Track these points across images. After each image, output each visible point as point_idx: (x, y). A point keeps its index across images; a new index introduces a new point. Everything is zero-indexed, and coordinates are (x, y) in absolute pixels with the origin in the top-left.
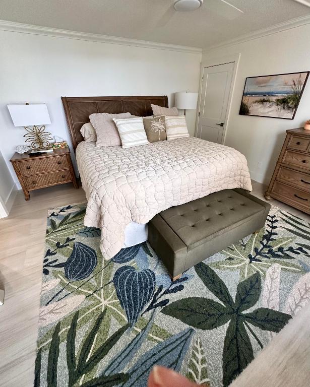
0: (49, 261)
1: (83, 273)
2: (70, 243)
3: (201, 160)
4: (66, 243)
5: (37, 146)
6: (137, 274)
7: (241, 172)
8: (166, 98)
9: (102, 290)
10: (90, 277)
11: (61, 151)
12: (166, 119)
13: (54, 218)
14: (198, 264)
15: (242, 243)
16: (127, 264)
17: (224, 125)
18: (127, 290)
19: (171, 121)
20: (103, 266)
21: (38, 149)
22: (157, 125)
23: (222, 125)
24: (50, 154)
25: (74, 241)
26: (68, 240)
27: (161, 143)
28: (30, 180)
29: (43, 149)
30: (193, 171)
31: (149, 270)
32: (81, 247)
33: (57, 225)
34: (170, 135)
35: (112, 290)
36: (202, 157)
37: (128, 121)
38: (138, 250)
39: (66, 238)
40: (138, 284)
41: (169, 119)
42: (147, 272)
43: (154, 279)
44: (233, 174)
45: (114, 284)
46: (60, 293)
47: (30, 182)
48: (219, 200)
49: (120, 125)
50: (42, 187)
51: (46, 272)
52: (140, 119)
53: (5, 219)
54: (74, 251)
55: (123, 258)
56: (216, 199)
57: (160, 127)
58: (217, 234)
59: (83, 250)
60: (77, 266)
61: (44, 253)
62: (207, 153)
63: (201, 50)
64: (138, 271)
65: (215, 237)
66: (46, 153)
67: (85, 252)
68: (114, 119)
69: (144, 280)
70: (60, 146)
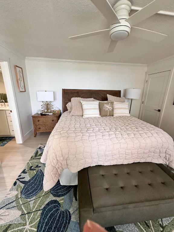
0: (21, 177)
1: (31, 194)
2: (37, 169)
3: (128, 134)
4: (35, 167)
5: (46, 111)
6: (60, 212)
7: (166, 151)
8: (120, 92)
9: (33, 214)
10: (32, 199)
11: (57, 114)
12: (114, 103)
13: (39, 150)
14: (109, 227)
15: (161, 223)
16: (58, 199)
17: (161, 111)
18: (46, 223)
19: (117, 105)
20: (44, 193)
21: (46, 112)
22: (107, 107)
23: (159, 111)
24: (51, 115)
25: (40, 168)
26: (37, 166)
27: (108, 117)
28: (38, 127)
29: (48, 113)
30: (118, 142)
31: (69, 212)
32: (40, 174)
33: (38, 155)
34: (116, 113)
35: (38, 218)
36: (130, 132)
37: (89, 103)
38: (70, 190)
39: (37, 164)
40: (56, 222)
41: (117, 104)
42: (66, 213)
43: (69, 223)
44: (158, 151)
45: (42, 213)
46: (11, 204)
47: (38, 128)
48: (140, 171)
49: (84, 104)
50: (42, 131)
51: (15, 184)
52: (97, 102)
53: (20, 144)
54: (36, 175)
55: (58, 193)
56: (138, 169)
57: (109, 108)
58: (126, 206)
59: (40, 176)
60: (31, 187)
61: (22, 170)
62: (136, 130)
63: (147, 65)
64: (62, 209)
65: (125, 208)
66: (49, 114)
67: (40, 178)
68: (81, 101)
69: (61, 220)
70: (57, 112)
